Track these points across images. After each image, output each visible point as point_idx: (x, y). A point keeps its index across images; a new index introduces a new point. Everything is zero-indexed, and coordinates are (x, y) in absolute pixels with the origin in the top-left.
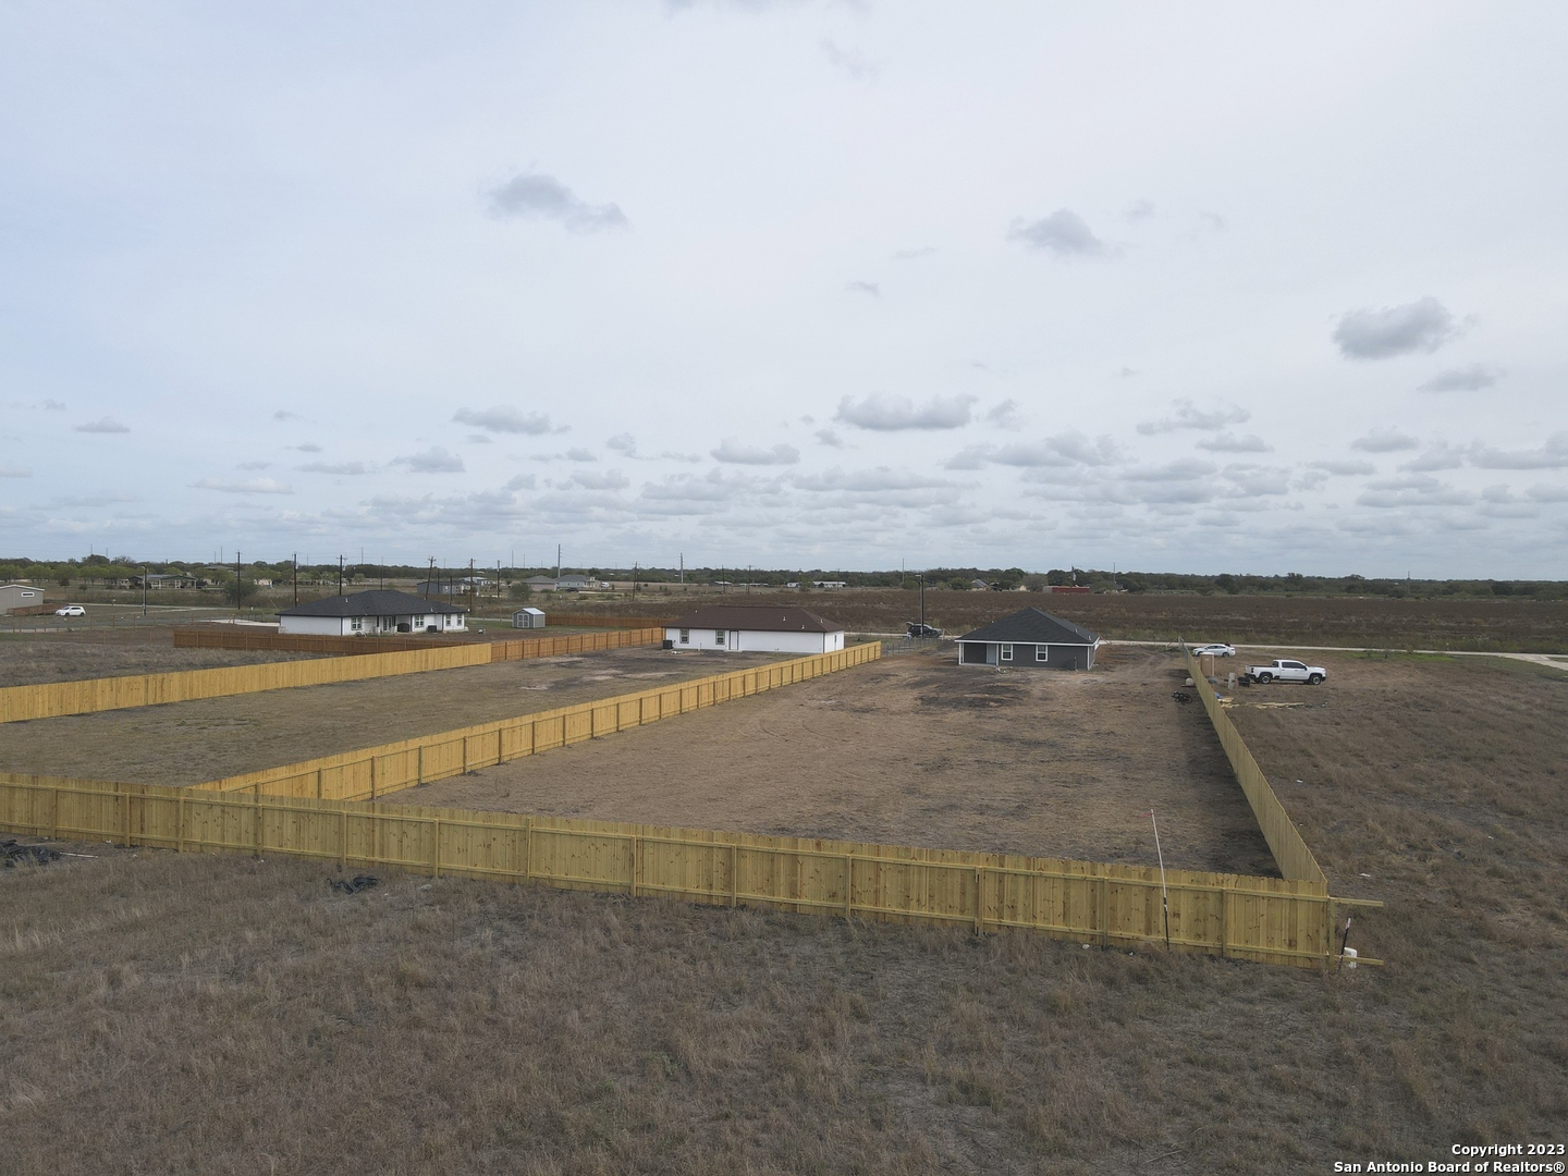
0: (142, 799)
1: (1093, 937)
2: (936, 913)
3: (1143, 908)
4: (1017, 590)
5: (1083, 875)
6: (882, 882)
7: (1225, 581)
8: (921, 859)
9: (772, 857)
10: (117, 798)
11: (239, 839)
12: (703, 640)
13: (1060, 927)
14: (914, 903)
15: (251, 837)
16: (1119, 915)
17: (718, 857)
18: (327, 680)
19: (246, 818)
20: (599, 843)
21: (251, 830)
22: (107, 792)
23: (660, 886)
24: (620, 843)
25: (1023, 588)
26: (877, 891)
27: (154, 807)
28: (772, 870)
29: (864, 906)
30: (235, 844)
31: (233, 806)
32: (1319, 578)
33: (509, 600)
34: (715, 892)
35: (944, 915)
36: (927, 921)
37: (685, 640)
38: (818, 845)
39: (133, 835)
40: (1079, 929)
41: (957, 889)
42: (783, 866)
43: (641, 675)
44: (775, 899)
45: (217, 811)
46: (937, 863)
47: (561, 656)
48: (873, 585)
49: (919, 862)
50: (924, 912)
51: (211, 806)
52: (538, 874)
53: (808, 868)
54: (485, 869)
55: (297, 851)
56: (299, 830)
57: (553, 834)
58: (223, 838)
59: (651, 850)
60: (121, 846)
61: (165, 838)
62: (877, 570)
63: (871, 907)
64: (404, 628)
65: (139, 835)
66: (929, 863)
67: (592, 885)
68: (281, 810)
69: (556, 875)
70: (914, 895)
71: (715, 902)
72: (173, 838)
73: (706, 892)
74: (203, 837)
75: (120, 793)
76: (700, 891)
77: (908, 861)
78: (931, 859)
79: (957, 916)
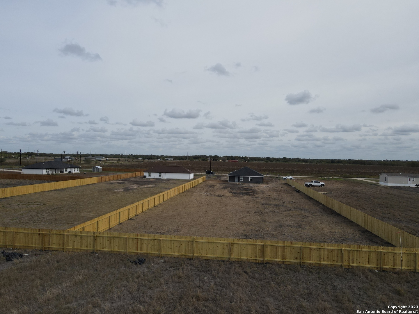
0: (49, 235)
1: (377, 268)
2: (329, 263)
3: (392, 259)
4: (219, 161)
5: (375, 250)
6: (312, 254)
7: (268, 159)
8: (324, 246)
9: (277, 247)
10: (39, 234)
11: (87, 247)
12: (155, 175)
13: (367, 265)
14: (322, 260)
15: (92, 245)
16: (385, 262)
17: (259, 248)
18: (53, 189)
19: (90, 240)
20: (218, 245)
21: (92, 244)
22: (35, 232)
23: (239, 258)
24: (226, 244)
25: (221, 161)
26: (310, 257)
27: (54, 237)
28: (276, 251)
29: (306, 261)
30: (86, 248)
31: (85, 236)
32: (289, 158)
33: (84, 163)
34: (257, 258)
35: (331, 263)
36: (326, 265)
37: (150, 175)
38: (291, 243)
39: (46, 246)
40: (373, 266)
41: (336, 255)
42: (280, 250)
43: (146, 186)
44: (278, 260)
45: (79, 238)
46: (329, 248)
47: (116, 180)
48: (179, 159)
49: (324, 247)
50: (325, 262)
51: (76, 236)
52: (197, 255)
53: (288, 250)
54: (178, 254)
55: (109, 250)
56: (110, 243)
57: (202, 242)
58: (81, 247)
59: (236, 246)
60: (41, 250)
61: (58, 247)
62: (179, 155)
63: (308, 262)
64: (62, 172)
65: (48, 246)
66: (327, 248)
67: (216, 258)
68: (103, 237)
69: (203, 255)
70: (322, 257)
71: (257, 262)
72: (61, 247)
73: (255, 259)
74: (73, 246)
75: (40, 232)
76: (253, 258)
77: (320, 247)
78: (328, 246)
79: (336, 263)
